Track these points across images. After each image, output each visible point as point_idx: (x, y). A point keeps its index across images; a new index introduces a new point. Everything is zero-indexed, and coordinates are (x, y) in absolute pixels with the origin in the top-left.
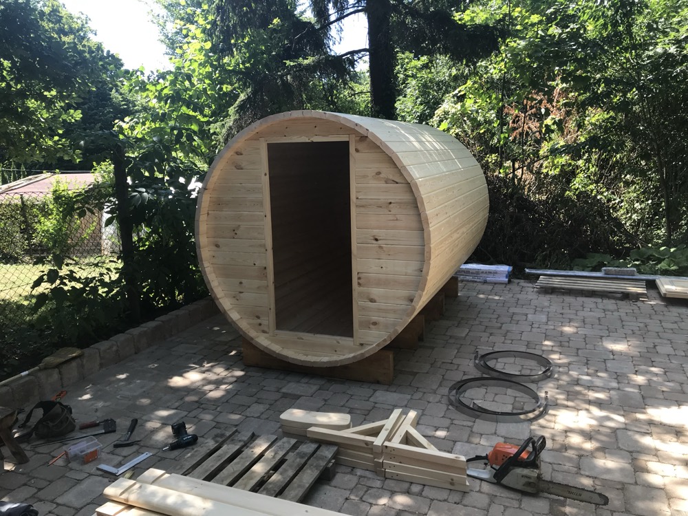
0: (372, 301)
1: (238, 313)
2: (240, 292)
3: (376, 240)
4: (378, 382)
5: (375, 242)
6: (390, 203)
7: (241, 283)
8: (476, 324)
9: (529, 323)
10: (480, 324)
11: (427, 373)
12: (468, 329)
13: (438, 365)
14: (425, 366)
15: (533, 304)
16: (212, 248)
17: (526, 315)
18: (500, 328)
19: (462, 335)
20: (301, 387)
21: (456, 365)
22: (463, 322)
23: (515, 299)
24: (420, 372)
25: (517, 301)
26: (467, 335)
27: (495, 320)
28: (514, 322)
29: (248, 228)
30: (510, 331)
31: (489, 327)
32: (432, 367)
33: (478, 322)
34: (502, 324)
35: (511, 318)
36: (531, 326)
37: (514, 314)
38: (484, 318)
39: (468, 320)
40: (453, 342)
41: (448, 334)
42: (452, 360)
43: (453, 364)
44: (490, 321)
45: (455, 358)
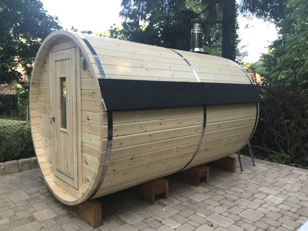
0: (87, 164)
1: (46, 158)
2: (47, 146)
3: (88, 119)
4: (89, 224)
5: (87, 121)
6: (94, 93)
7: (46, 141)
8: (220, 194)
9: (262, 202)
10: (223, 195)
11: (132, 225)
12: (209, 197)
13: (149, 220)
14: (140, 219)
15: (284, 187)
16: (39, 118)
17: (268, 195)
18: (234, 201)
19: (199, 201)
20: (48, 213)
21: (160, 224)
22: (214, 191)
23: (274, 181)
24: (129, 223)
25: (274, 183)
26: (203, 201)
27: (238, 194)
28: (251, 199)
29: (48, 107)
30: (238, 206)
31: (228, 199)
32: (142, 221)
33: (224, 193)
34: (240, 198)
35: (253, 195)
36: (260, 205)
37: (260, 192)
38: (233, 191)
39: (218, 190)
40: (185, 205)
41: (190, 198)
42: (163, 219)
43: (161, 222)
44: (233, 194)
45: (169, 218)
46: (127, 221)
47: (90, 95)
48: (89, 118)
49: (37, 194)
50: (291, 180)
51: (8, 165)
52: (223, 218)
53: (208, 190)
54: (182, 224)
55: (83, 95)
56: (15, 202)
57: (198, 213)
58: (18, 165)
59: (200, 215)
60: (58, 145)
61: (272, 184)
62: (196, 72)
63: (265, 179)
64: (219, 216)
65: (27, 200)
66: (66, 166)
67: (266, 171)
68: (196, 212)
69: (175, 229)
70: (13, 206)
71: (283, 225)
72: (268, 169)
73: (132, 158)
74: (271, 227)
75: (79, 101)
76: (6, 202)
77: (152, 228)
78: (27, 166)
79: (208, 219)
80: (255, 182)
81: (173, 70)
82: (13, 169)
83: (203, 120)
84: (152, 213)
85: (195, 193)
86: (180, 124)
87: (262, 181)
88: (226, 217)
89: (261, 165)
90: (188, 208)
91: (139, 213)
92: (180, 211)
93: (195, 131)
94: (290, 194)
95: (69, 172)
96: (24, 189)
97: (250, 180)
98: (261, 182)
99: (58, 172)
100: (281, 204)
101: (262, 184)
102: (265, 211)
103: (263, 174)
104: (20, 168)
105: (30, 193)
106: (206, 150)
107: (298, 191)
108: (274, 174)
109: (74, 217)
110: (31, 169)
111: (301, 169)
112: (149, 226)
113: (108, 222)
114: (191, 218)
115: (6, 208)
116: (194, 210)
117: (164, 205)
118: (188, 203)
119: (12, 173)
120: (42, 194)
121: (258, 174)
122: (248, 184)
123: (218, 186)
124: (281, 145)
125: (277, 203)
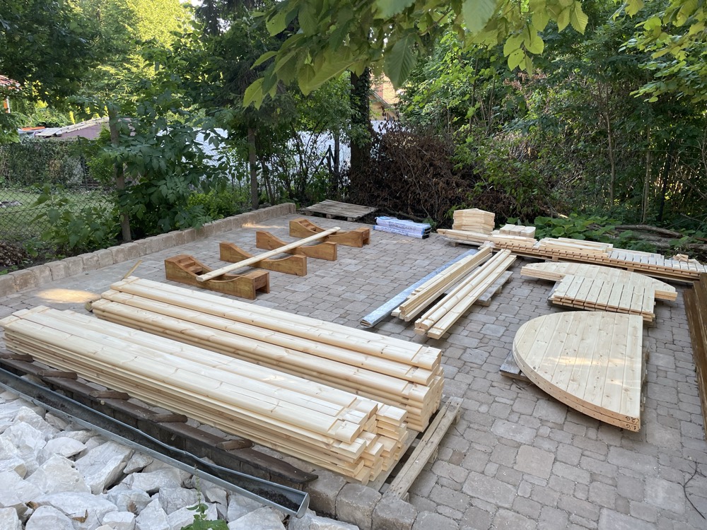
124: (427, 210)
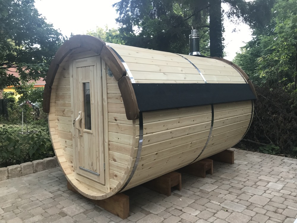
0: (115, 160)
1: (65, 158)
2: (66, 147)
4: (118, 216)
5: (115, 121)
6: (121, 96)
7: (66, 142)
8: (227, 184)
9: (265, 189)
10: (229, 184)
11: (157, 215)
12: (218, 187)
13: (170, 210)
14: (162, 209)
15: (281, 175)
16: (57, 121)
17: (268, 182)
18: (241, 189)
19: (209, 190)
20: (76, 209)
21: (182, 212)
22: (220, 181)
23: (271, 170)
24: (153, 213)
25: (271, 171)
26: (213, 191)
27: (242, 183)
28: (255, 186)
29: (68, 111)
30: (245, 193)
31: (233, 187)
32: (164, 211)
33: (229, 182)
34: (245, 186)
35: (256, 183)
36: (264, 191)
37: (260, 180)
38: (236, 180)
39: (224, 180)
40: (198, 195)
41: (200, 188)
42: (183, 208)
43: (182, 211)
44: (238, 183)
45: (187, 206)
46: (151, 211)
47: (117, 98)
48: (117, 119)
49: (59, 192)
50: (285, 169)
51: (24, 167)
52: (235, 204)
53: (215, 181)
54: (201, 211)
55: (109, 98)
56: (41, 200)
57: (212, 201)
58: (33, 167)
59: (214, 202)
60: (81, 145)
61: (270, 173)
62: (203, 75)
63: (262, 168)
64: (231, 203)
65: (51, 198)
66: (90, 164)
67: (261, 161)
68: (210, 200)
69: (196, 216)
70: (41, 204)
71: (288, 207)
72: (261, 160)
73: (157, 154)
74: (278, 209)
75: (105, 104)
76: (32, 201)
77: (175, 216)
78: (40, 167)
79: (222, 205)
80: (253, 172)
81: (184, 73)
82: (28, 170)
83: (211, 117)
84: (171, 203)
85: (204, 184)
86: (194, 121)
87: (259, 170)
88: (238, 203)
89: (255, 157)
90: (202, 197)
91: (159, 204)
92: (196, 200)
93: (205, 127)
94: (287, 180)
95: (95, 169)
96: (45, 188)
97: (249, 171)
98: (260, 172)
99: (81, 170)
100: (281, 189)
101: (261, 173)
102: (270, 196)
103: (259, 164)
104: (34, 170)
105: (52, 192)
106: (213, 144)
107: (293, 177)
108: (269, 164)
109: (101, 210)
110: (45, 169)
111: (291, 159)
112: (172, 215)
113: (134, 213)
114: (207, 205)
115: (35, 207)
116: (207, 198)
117: (180, 196)
118: (200, 193)
119: (27, 175)
120: (63, 192)
121: (255, 165)
122: (248, 174)
123: (222, 176)
125: (279, 189)
